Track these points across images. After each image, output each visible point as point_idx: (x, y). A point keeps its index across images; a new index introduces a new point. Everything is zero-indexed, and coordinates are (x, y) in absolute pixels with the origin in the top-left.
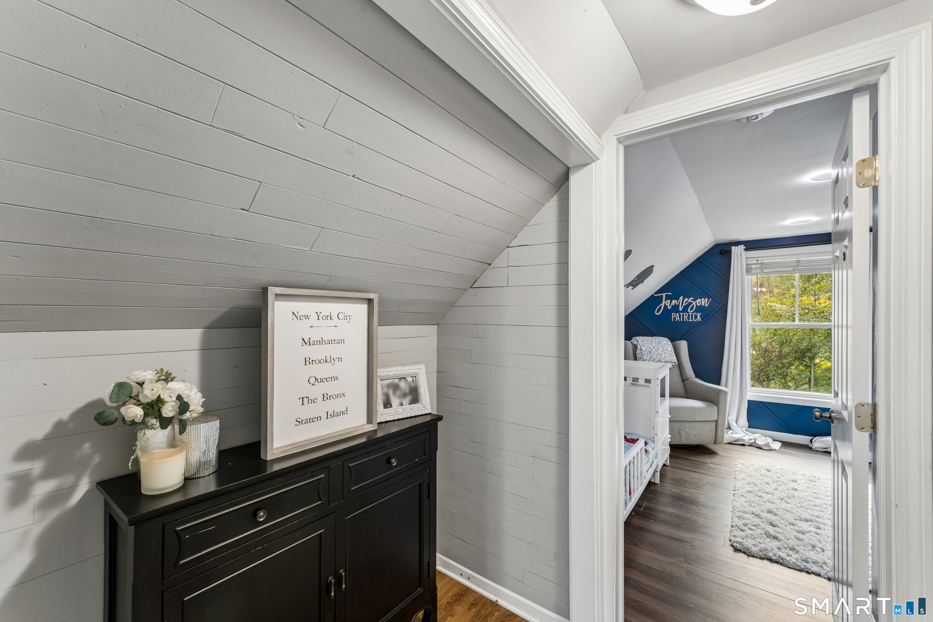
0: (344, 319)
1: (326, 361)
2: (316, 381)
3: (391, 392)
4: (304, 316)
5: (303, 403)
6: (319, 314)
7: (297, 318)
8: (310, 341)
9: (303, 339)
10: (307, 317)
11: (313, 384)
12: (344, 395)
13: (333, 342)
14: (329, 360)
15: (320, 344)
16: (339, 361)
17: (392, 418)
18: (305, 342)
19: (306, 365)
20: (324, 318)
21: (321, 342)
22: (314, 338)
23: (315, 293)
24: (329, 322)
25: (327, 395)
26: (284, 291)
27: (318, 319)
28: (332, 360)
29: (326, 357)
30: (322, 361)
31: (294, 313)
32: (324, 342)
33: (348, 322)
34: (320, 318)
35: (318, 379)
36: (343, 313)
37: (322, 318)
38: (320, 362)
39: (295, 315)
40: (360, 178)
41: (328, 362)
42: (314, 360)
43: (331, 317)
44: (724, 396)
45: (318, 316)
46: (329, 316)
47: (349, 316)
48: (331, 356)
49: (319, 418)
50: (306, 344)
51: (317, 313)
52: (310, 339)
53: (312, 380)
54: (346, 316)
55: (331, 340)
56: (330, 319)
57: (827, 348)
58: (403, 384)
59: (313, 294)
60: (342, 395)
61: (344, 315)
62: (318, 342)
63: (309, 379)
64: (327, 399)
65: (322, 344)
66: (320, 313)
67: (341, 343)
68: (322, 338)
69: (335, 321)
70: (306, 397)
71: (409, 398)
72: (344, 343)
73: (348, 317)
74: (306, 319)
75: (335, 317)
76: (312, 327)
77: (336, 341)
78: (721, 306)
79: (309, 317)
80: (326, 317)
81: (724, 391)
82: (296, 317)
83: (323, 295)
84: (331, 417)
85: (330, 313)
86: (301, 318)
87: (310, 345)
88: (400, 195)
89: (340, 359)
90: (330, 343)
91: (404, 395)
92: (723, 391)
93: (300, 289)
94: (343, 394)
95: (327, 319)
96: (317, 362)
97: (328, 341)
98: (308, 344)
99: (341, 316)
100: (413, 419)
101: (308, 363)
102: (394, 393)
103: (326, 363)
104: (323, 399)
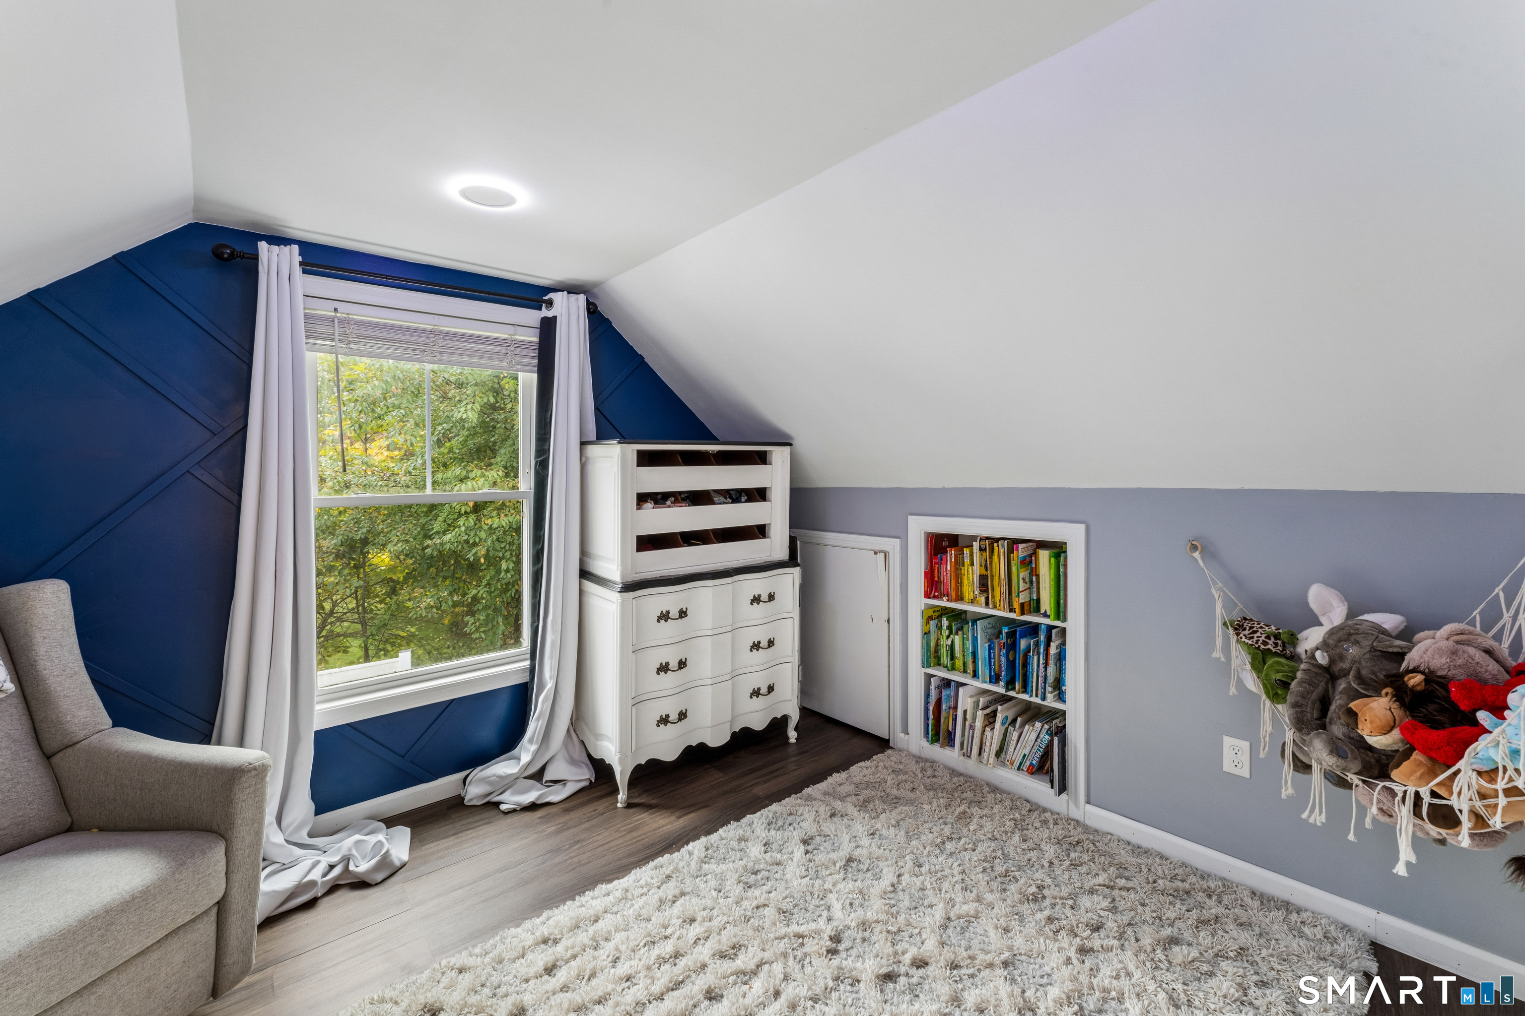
44: (252, 789)
57: (398, 534)
78: (217, 441)
81: (255, 769)
92: (249, 771)
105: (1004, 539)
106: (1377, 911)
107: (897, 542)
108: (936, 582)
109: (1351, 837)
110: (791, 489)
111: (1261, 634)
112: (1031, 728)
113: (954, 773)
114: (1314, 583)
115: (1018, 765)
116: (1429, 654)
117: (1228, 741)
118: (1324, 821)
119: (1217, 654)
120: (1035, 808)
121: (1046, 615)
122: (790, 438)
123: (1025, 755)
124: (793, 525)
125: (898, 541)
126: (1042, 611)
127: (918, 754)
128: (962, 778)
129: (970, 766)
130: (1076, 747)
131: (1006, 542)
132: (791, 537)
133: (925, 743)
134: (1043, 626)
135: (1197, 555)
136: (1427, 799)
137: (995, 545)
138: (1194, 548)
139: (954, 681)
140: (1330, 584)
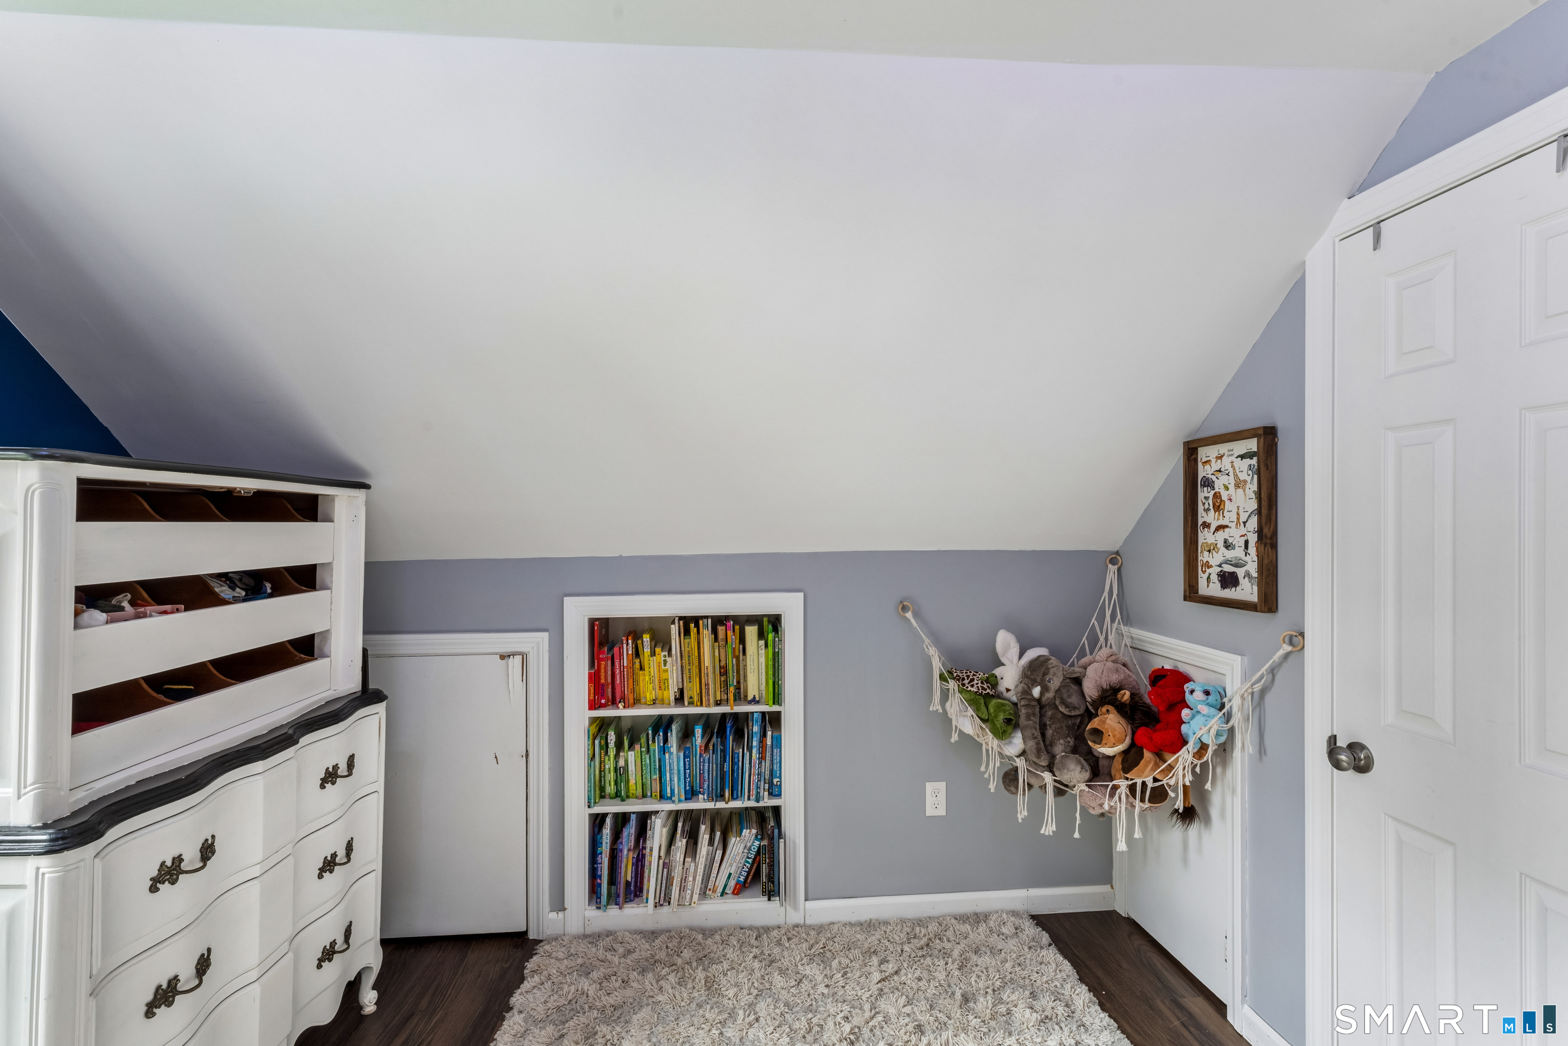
105: (707, 617)
106: (1026, 890)
107: (543, 638)
108: (603, 685)
109: (1077, 835)
110: (367, 564)
111: (978, 681)
112: (738, 839)
113: (652, 935)
114: (999, 630)
115: (721, 891)
116: (1105, 673)
117: (929, 787)
118: (1055, 830)
119: (936, 706)
120: (762, 931)
121: (754, 701)
122: (362, 472)
123: (730, 874)
124: (368, 629)
125: (545, 635)
126: (750, 697)
127: (581, 931)
128: (663, 937)
129: (668, 917)
130: (794, 843)
131: (710, 621)
132: (363, 648)
133: (592, 912)
134: (756, 715)
135: (909, 615)
136: (1150, 784)
137: (692, 625)
138: (905, 609)
139: (634, 813)
140: (1009, 630)
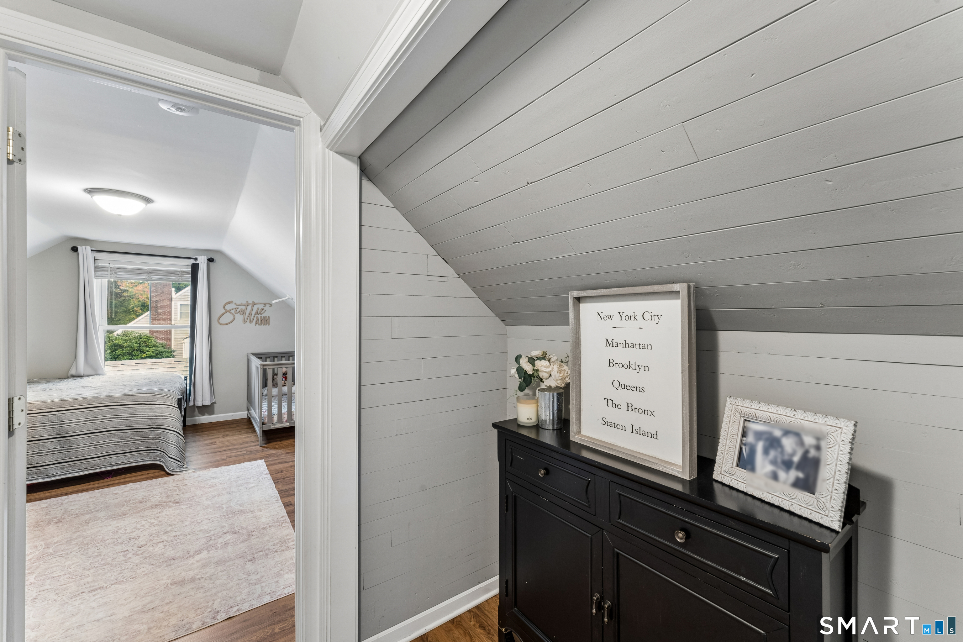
0: (651, 320)
1: (630, 366)
2: (620, 385)
3: (760, 447)
4: (607, 317)
5: (608, 404)
6: (621, 314)
7: (602, 319)
8: (613, 342)
9: (607, 340)
10: (610, 317)
11: (616, 388)
12: (652, 414)
13: (638, 346)
14: (633, 367)
15: (623, 347)
16: (645, 370)
17: (742, 487)
18: (608, 342)
19: (610, 366)
20: (627, 318)
21: (624, 345)
22: (617, 340)
23: (605, 292)
24: (632, 323)
25: (632, 406)
26: (579, 294)
27: (621, 320)
28: (637, 367)
29: (630, 362)
30: (626, 366)
31: (599, 314)
32: (627, 345)
33: (657, 324)
34: (623, 318)
35: (622, 384)
36: (650, 313)
37: (625, 318)
38: (623, 366)
39: (599, 315)
40: (533, 181)
41: (632, 369)
42: (618, 363)
43: (634, 318)
45: (621, 316)
46: (632, 316)
47: (658, 316)
48: (635, 362)
49: (623, 428)
50: (610, 345)
51: (619, 313)
52: (613, 340)
53: (616, 384)
54: (654, 316)
55: (636, 344)
56: (634, 320)
58: (788, 443)
59: (603, 294)
60: (650, 413)
61: (651, 314)
62: (622, 344)
63: (613, 382)
64: (632, 410)
65: (625, 347)
66: (623, 313)
67: (648, 349)
68: (625, 341)
69: (640, 322)
70: (611, 400)
71: (794, 474)
72: (651, 349)
73: (656, 317)
74: (609, 319)
75: (639, 317)
76: (615, 328)
77: (641, 346)
79: (612, 317)
80: (630, 317)
82: (601, 317)
83: (612, 293)
84: (637, 433)
85: (634, 313)
86: (605, 319)
87: (613, 346)
88: (577, 166)
89: (647, 368)
90: (635, 346)
91: (788, 465)
93: (591, 290)
94: (651, 411)
95: (631, 320)
96: (621, 366)
97: (632, 344)
98: (611, 345)
99: (647, 316)
100: (796, 519)
101: (611, 365)
102: (766, 452)
103: (630, 368)
104: (628, 409)
